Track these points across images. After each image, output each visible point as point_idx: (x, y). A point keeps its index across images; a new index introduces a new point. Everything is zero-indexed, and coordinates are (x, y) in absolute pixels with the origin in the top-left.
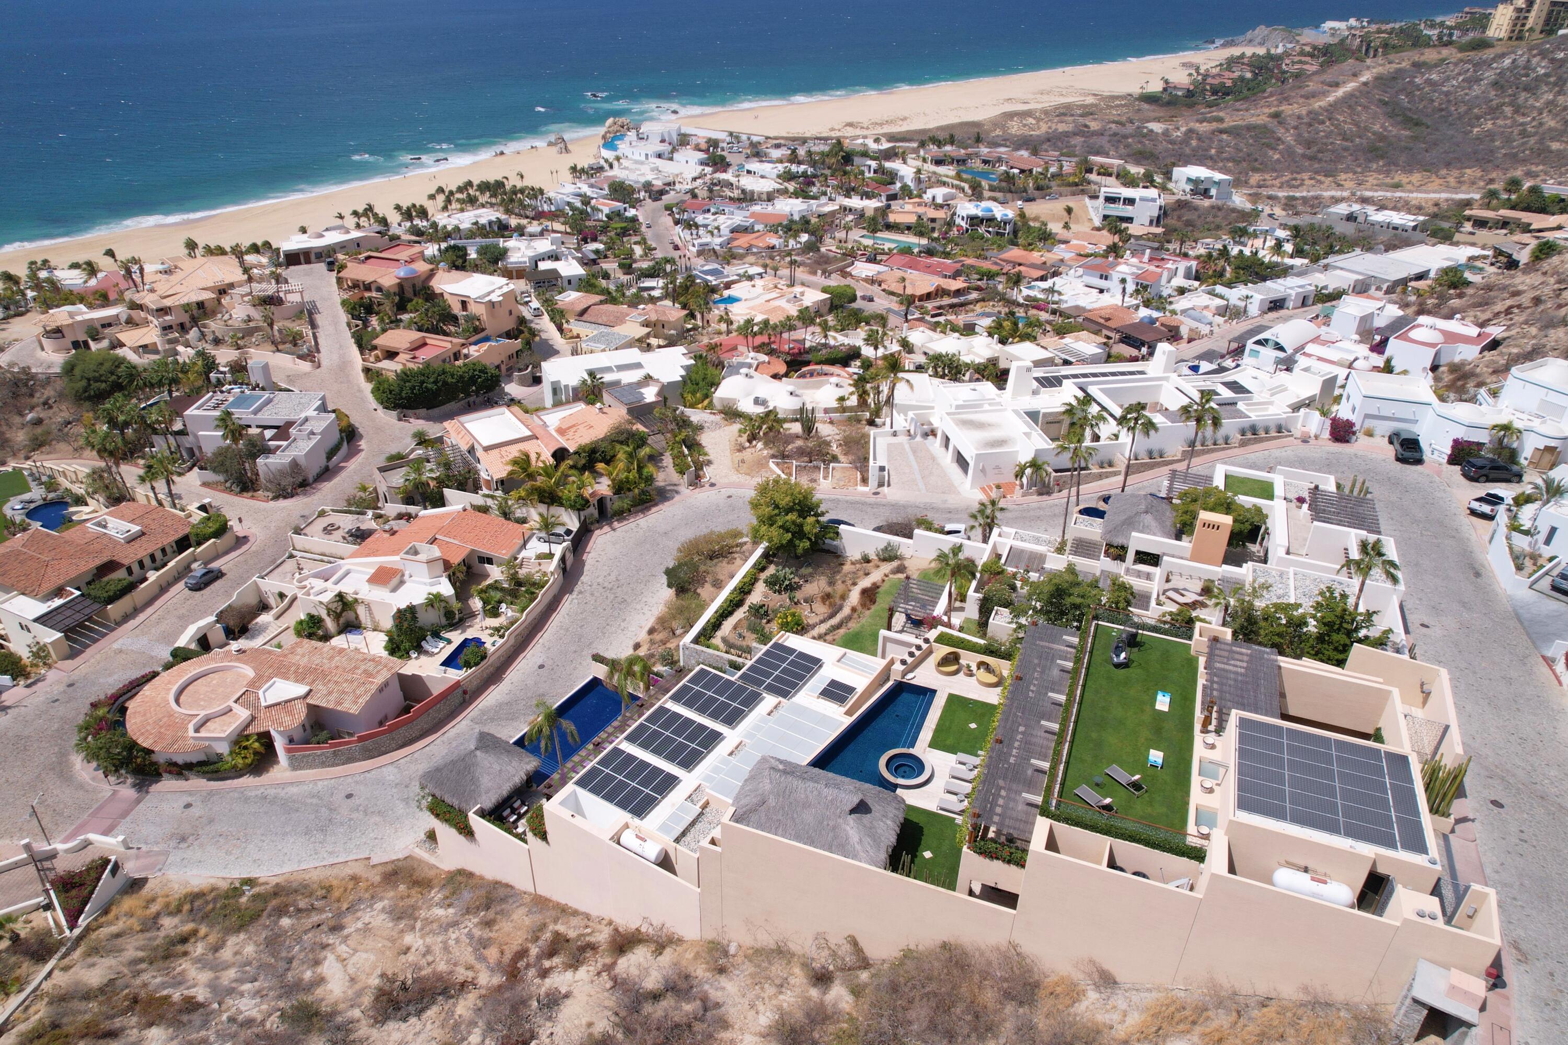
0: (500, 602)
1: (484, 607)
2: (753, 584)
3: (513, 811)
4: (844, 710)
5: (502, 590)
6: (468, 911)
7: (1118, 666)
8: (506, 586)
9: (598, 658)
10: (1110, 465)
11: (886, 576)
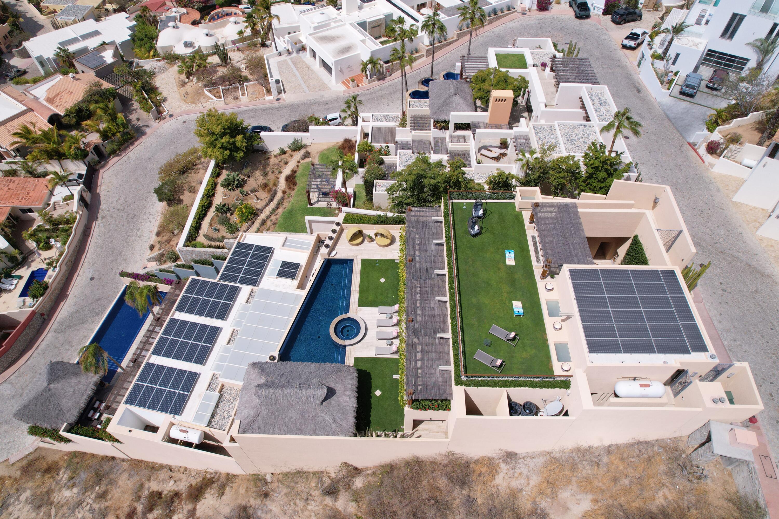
0: (49, 238)
1: (38, 245)
2: (214, 188)
3: (96, 410)
4: (295, 283)
5: (46, 230)
6: (86, 490)
7: (475, 236)
8: (47, 227)
9: (124, 274)
10: (417, 51)
11: (299, 162)
